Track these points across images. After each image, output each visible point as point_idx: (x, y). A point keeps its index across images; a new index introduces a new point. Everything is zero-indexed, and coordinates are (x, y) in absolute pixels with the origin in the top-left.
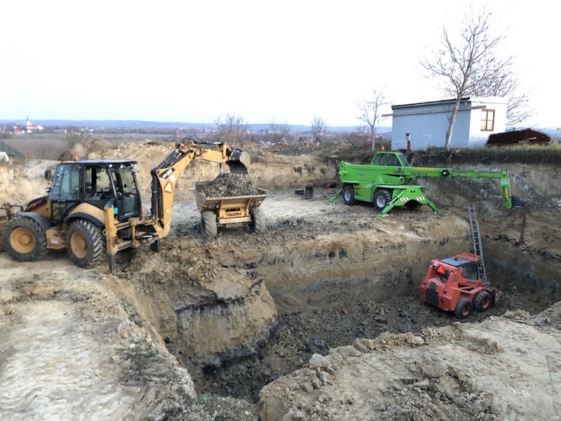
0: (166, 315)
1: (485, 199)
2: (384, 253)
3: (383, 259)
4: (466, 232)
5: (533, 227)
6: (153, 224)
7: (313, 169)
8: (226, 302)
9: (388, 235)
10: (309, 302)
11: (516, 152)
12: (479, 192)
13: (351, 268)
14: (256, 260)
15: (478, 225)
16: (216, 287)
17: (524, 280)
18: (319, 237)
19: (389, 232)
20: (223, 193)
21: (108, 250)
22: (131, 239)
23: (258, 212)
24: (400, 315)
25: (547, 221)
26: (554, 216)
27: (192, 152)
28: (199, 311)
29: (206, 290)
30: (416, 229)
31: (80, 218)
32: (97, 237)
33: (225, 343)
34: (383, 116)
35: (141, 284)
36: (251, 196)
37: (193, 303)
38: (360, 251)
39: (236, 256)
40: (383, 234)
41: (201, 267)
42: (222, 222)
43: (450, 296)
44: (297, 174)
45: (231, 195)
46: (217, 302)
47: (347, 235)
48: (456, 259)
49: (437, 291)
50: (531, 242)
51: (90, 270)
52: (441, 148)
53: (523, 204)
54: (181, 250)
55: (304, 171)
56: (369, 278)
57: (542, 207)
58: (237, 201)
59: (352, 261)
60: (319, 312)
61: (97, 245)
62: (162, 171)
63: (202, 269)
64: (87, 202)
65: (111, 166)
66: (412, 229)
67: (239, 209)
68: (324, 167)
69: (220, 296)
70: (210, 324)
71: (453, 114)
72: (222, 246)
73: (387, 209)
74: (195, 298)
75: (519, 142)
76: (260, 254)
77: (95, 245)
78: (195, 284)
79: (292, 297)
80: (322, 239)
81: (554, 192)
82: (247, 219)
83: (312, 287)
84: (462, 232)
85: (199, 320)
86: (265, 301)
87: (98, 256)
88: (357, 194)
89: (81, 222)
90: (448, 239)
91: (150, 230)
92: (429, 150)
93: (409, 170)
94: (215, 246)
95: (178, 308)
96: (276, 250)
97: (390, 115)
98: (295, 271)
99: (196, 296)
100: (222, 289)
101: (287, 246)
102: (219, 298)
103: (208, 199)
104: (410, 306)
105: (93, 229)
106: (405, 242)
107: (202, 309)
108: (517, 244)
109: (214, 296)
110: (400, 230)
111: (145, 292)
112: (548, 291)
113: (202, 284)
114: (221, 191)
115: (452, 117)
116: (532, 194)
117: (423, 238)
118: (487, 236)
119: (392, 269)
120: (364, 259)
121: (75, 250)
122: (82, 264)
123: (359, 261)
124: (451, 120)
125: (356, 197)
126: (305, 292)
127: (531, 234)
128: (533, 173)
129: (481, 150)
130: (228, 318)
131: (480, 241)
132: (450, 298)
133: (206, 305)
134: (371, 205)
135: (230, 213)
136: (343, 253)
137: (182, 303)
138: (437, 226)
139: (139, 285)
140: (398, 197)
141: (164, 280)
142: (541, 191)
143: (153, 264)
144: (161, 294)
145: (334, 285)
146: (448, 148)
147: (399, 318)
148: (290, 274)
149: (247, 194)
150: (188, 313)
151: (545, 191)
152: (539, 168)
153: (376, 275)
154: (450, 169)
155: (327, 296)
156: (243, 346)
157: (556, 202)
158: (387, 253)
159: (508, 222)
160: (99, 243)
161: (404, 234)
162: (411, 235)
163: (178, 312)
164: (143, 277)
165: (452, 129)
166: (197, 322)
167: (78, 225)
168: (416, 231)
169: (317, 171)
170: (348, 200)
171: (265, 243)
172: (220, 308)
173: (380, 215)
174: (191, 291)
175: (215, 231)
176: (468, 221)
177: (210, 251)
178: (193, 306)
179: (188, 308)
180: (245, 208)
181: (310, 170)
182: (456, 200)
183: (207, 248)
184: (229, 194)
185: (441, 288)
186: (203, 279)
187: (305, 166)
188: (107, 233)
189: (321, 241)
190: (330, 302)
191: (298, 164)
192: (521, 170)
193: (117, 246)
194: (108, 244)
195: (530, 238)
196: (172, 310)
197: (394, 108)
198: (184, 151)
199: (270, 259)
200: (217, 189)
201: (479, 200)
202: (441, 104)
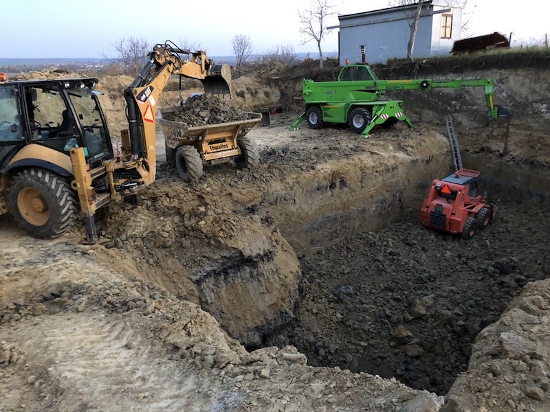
0: (183, 288)
1: (457, 111)
2: (380, 178)
3: (379, 185)
4: (447, 147)
5: (516, 136)
6: (136, 166)
7: (257, 92)
8: (255, 260)
9: (383, 158)
10: (312, 242)
11: (493, 57)
12: (450, 105)
13: (351, 198)
14: (256, 202)
15: (456, 139)
16: (240, 243)
17: (510, 192)
18: (319, 167)
19: (383, 154)
20: (206, 119)
21: (83, 210)
22: (109, 191)
23: (249, 141)
24: (408, 244)
25: (528, 128)
26: (537, 122)
27: (170, 63)
28: (222, 277)
29: (227, 248)
30: (406, 148)
31: (29, 168)
32: (63, 192)
33: (264, 313)
34: (328, 28)
35: (139, 252)
36: (242, 122)
37: (214, 268)
38: (358, 178)
39: (235, 199)
40: (377, 156)
41: (215, 219)
42: (207, 157)
43: (459, 217)
44: (240, 99)
45: (218, 121)
46: (244, 261)
47: (344, 161)
48: (457, 177)
49: (444, 213)
50: (517, 152)
51: (57, 241)
52: (404, 60)
53: (506, 112)
54: (170, 198)
55: (247, 96)
56: (367, 208)
57: (523, 114)
58: (222, 129)
59: (352, 190)
60: (324, 252)
61: (65, 203)
62: (140, 90)
63: (216, 221)
64: (35, 142)
65: (67, 85)
66: (401, 148)
67: (224, 141)
68: (267, 89)
69: (247, 253)
70: (240, 292)
71: (416, 20)
72: (216, 188)
73: (368, 129)
74: (216, 261)
75: (487, 48)
76: (261, 194)
77: (61, 204)
78: (213, 242)
79: (295, 239)
80: (322, 169)
81: (536, 97)
82: (235, 152)
83: (316, 226)
84: (443, 148)
85: (224, 289)
86: (286, 251)
87: (67, 220)
88: (326, 115)
89: (33, 173)
90: (432, 157)
91: (134, 175)
92: (390, 62)
93: (383, 84)
94: (208, 189)
95: (197, 278)
96: (276, 187)
97: (337, 27)
98: (297, 210)
99: (216, 258)
100: (247, 245)
101: (287, 181)
102: (246, 257)
103: (191, 128)
104: (411, 232)
105: (54, 182)
106: (398, 164)
107: (227, 274)
108: (501, 155)
109: (238, 255)
110: (391, 151)
111: (148, 262)
112: (535, 200)
113: (222, 241)
114: (203, 118)
115: (414, 23)
116: (511, 101)
117: (412, 158)
118: (466, 150)
119: (387, 195)
120: (362, 187)
121: (27, 214)
122: (41, 233)
123: (358, 189)
124: (413, 27)
125: (325, 119)
126: (307, 232)
127: (516, 144)
128: (511, 78)
129: (449, 57)
130: (259, 280)
131: (459, 155)
132: (460, 220)
133: (230, 267)
134: (346, 127)
135: (214, 145)
136: (343, 183)
137: (200, 269)
138: (423, 143)
139: (137, 253)
140: (378, 115)
141: (170, 243)
142: (521, 98)
143: (141, 222)
144: (170, 262)
145: (335, 220)
146: (412, 58)
147: (407, 248)
148: (293, 213)
149: (237, 120)
150: (210, 282)
151: (526, 97)
152: (519, 73)
153: (372, 203)
154: (429, 80)
155: (329, 233)
156: (281, 312)
157: (538, 108)
158: (382, 178)
159: (488, 134)
160: (67, 201)
161: (395, 154)
162: (401, 155)
163: (198, 282)
164: (139, 242)
165: (414, 38)
166: (223, 292)
167: (29, 177)
168: (406, 150)
169: (261, 95)
170: (313, 123)
171: (264, 180)
172: (248, 269)
173: (362, 136)
174: (207, 251)
175: (200, 171)
176: (447, 136)
177: (204, 196)
178: (214, 271)
179: (208, 275)
180: (231, 138)
181: (254, 94)
182: (424, 115)
183: (198, 193)
184: (213, 120)
185: (449, 209)
186: (221, 234)
187: (247, 89)
188: (78, 185)
189: (322, 171)
190: (332, 240)
191: (239, 87)
192: (498, 77)
193: (94, 203)
194: (81, 201)
195: (515, 147)
196: (189, 281)
197: (342, 18)
198: (161, 61)
199: (272, 199)
200: (198, 115)
201: (451, 113)
202: (399, 10)
